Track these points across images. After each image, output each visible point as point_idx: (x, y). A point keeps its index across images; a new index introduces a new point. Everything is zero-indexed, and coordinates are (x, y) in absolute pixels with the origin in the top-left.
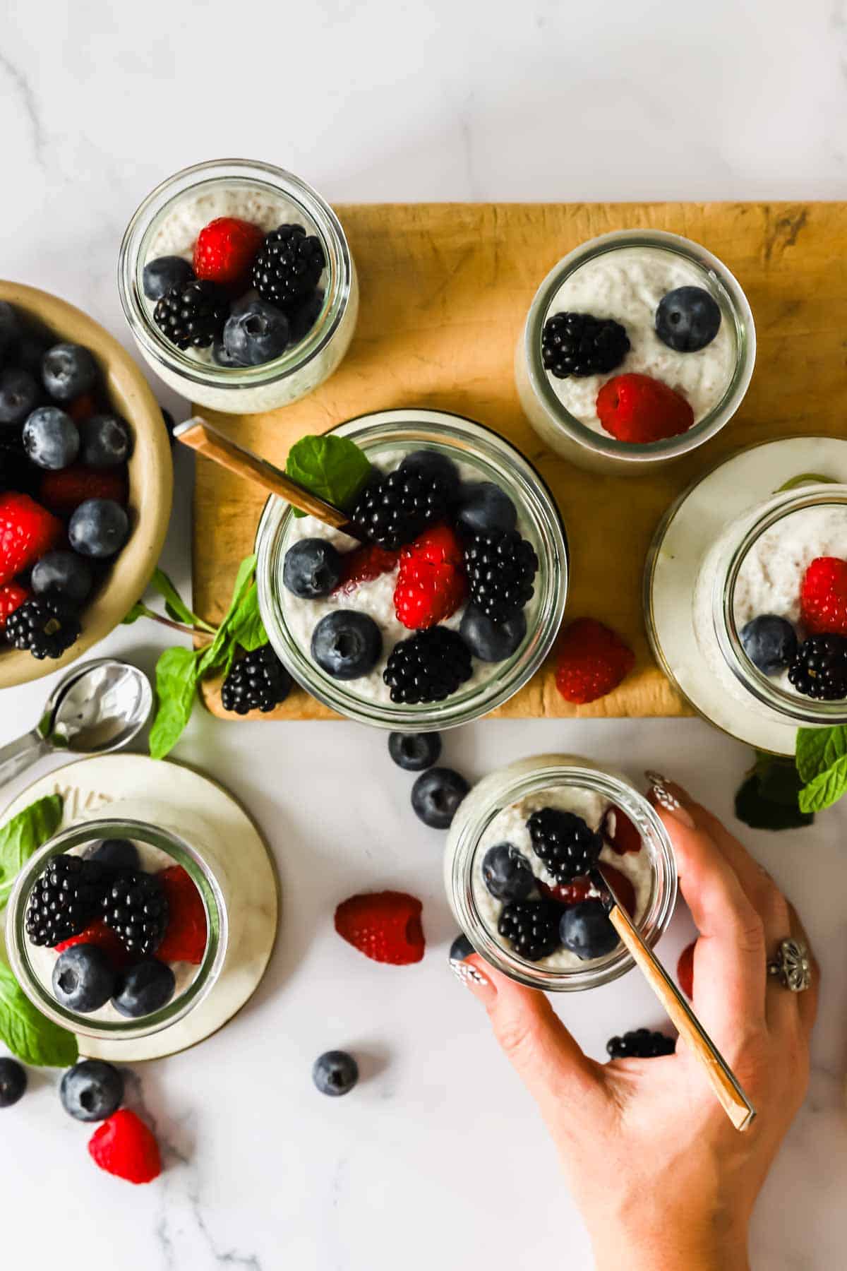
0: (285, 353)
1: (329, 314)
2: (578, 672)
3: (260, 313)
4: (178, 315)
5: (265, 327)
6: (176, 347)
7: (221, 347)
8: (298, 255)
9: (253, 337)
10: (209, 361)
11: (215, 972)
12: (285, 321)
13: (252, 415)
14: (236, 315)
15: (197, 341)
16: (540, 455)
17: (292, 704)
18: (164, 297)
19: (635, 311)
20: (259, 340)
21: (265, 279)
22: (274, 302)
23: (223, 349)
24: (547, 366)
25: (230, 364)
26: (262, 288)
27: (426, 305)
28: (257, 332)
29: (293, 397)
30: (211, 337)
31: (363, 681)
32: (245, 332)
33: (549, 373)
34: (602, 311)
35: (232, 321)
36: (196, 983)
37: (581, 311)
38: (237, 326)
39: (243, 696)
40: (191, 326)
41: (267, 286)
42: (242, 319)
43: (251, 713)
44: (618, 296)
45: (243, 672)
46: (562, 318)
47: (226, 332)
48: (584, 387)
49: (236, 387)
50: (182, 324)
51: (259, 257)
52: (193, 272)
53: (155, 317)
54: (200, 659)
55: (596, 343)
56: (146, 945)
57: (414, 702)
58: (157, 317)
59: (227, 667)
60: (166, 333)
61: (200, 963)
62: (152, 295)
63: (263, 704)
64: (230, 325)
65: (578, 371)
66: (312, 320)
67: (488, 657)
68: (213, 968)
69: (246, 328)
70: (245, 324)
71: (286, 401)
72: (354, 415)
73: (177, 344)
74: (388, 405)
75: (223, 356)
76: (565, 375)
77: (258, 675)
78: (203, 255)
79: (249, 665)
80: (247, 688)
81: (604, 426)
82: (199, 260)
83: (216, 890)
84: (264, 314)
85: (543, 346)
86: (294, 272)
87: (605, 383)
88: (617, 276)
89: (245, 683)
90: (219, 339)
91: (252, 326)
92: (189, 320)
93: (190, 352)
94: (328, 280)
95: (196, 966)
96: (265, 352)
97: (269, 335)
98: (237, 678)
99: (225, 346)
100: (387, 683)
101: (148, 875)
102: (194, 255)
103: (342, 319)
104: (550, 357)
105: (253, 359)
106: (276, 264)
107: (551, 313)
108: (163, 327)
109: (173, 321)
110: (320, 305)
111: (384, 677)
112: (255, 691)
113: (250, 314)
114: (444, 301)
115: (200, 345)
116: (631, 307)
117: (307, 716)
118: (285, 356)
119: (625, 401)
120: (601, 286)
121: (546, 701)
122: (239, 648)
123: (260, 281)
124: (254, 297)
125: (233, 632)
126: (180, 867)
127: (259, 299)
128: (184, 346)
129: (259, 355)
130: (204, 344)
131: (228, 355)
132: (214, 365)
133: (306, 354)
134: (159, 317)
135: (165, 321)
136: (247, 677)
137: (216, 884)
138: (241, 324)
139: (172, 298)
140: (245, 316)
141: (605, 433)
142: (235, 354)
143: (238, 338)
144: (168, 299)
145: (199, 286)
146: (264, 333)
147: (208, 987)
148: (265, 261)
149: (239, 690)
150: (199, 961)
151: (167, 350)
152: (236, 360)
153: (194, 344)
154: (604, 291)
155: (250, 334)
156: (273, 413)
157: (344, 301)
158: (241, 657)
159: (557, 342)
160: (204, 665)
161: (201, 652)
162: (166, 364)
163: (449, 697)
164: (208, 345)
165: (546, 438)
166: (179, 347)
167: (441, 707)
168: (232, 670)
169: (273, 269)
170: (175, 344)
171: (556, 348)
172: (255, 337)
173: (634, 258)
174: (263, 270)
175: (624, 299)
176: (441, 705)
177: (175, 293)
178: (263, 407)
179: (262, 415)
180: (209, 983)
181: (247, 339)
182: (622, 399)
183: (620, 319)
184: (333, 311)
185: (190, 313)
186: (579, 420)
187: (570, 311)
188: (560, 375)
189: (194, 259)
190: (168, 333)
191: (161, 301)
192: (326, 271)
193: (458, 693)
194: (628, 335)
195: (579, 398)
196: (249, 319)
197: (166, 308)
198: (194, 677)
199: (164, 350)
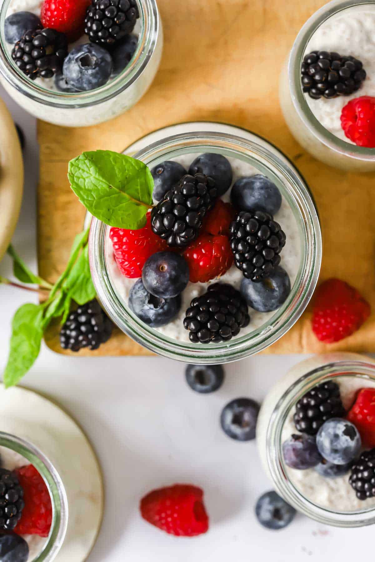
0: (108, 82)
1: (143, 52)
2: (329, 320)
3: (90, 52)
4: (29, 54)
5: (94, 63)
6: (27, 77)
7: (61, 77)
8: (119, 10)
9: (86, 70)
10: (52, 88)
11: (59, 544)
12: (109, 58)
13: (82, 128)
14: (72, 54)
15: (43, 73)
16: (299, 156)
17: (112, 343)
18: (19, 41)
19: (369, 51)
20: (90, 72)
21: (94, 27)
22: (101, 45)
23: (62, 79)
24: (305, 90)
25: (67, 90)
26: (91, 34)
27: (212, 46)
28: (88, 66)
29: (114, 113)
30: (54, 70)
31: (170, 325)
32: (79, 66)
33: (306, 95)
34: (345, 50)
35: (70, 58)
36: (45, 550)
37: (329, 51)
38: (73, 62)
39: (76, 338)
40: (39, 62)
41: (96, 32)
42: (77, 57)
43: (83, 351)
44: (357, 39)
45: (76, 320)
46: (315, 55)
47: (65, 67)
48: (332, 106)
49: (72, 107)
50: (33, 60)
51: (90, 11)
52: (41, 23)
53: (12, 56)
54: (45, 310)
55: (341, 73)
56: (8, 522)
57: (206, 342)
58: (14, 56)
59: (65, 317)
60: (20, 67)
61: (48, 536)
62: (10, 41)
63: (91, 344)
64: (68, 61)
65: (327, 94)
66: (129, 57)
67: (261, 308)
68: (57, 540)
69: (80, 63)
70: (79, 60)
71: (109, 116)
72: (158, 127)
73: (29, 76)
74: (184, 119)
75: (63, 84)
76: (317, 96)
77: (88, 323)
78: (48, 11)
79: (80, 315)
80: (80, 333)
81: (347, 135)
82: (45, 14)
83: (59, 483)
84: (93, 53)
85: (302, 76)
86: (116, 22)
87: (346, 103)
88: (355, 25)
89: (77, 328)
90: (60, 71)
91: (85, 62)
92: (38, 58)
93: (38, 81)
94: (141, 27)
95: (44, 539)
96: (94, 81)
97: (97, 69)
98: (71, 325)
99: (63, 77)
100: (187, 328)
101: (8, 471)
102: (42, 10)
103: (151, 56)
104: (307, 83)
105: (85, 85)
106: (103, 17)
107: (307, 52)
108: (19, 64)
109: (26, 59)
110: (134, 46)
111: (184, 323)
112: (85, 334)
113: (83, 53)
114: (226, 43)
115: (45, 76)
116: (366, 47)
117: (123, 353)
118: (108, 84)
119: (362, 116)
120: (344, 32)
121: (304, 341)
122: (73, 302)
123: (90, 29)
124: (85, 40)
125: (68, 289)
126: (31, 466)
127: (89, 42)
128: (33, 77)
129: (90, 82)
130: (49, 74)
131: (67, 83)
132: (55, 90)
133: (125, 82)
134: (16, 55)
135: (20, 59)
136: (79, 324)
137: (59, 478)
138: (77, 60)
139: (25, 42)
140: (79, 54)
141: (348, 141)
142: (72, 82)
143: (74, 70)
144: (22, 43)
145: (46, 33)
146: (94, 67)
147: (53, 554)
148: (94, 14)
149: (74, 334)
150: (46, 535)
151: (21, 80)
152: (72, 87)
153: (41, 75)
154: (346, 36)
155: (83, 68)
156: (98, 126)
157: (153, 43)
158: (75, 309)
159: (312, 72)
160: (48, 315)
161: (45, 305)
162: (20, 90)
163: (233, 338)
164: (52, 76)
165: (303, 144)
166: (30, 77)
167: (228, 346)
168: (68, 319)
169: (100, 20)
170: (27, 75)
171: (311, 77)
172: (87, 70)
173: (368, 12)
174: (93, 20)
175: (361, 41)
176: (227, 344)
177: (28, 39)
178: (91, 122)
179: (89, 128)
180: (55, 550)
181: (81, 72)
182: (359, 115)
183: (359, 56)
184: (145, 50)
185: (39, 53)
186: (329, 130)
187: (321, 51)
188: (315, 97)
189: (41, 13)
190: (23, 67)
191: (17, 44)
192: (139, 21)
193: (239, 336)
194: (365, 68)
195: (329, 114)
196: (82, 56)
197: (22, 50)
198: (42, 324)
199: (19, 80)
